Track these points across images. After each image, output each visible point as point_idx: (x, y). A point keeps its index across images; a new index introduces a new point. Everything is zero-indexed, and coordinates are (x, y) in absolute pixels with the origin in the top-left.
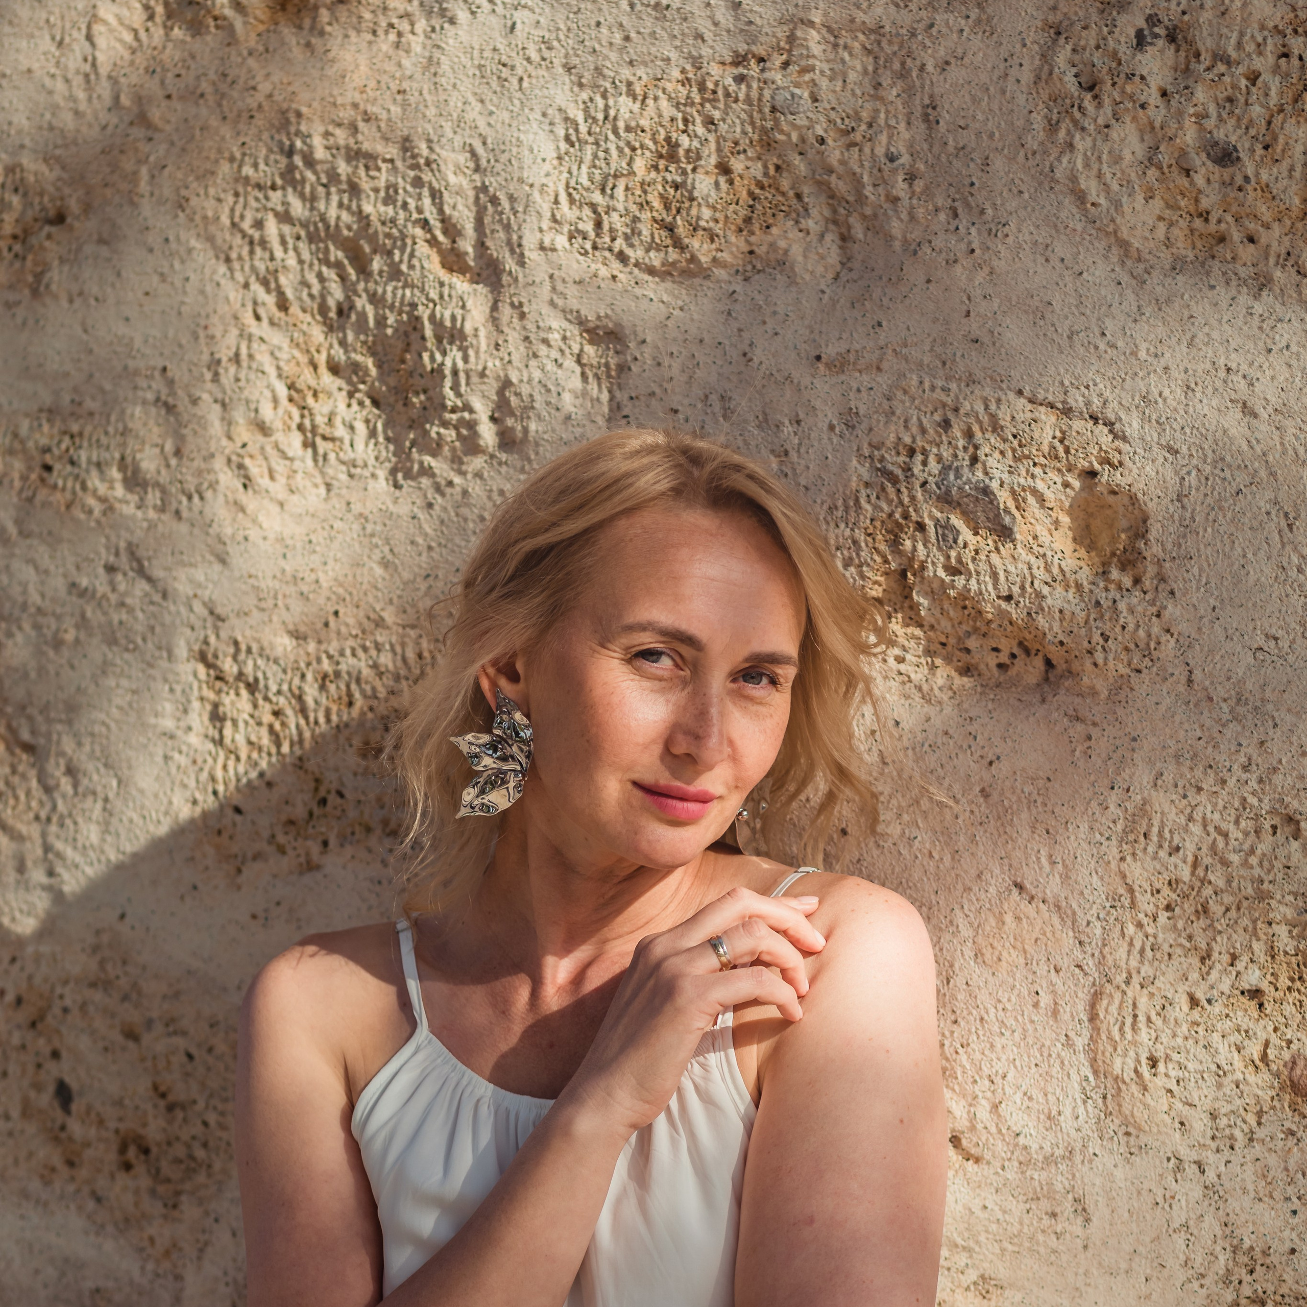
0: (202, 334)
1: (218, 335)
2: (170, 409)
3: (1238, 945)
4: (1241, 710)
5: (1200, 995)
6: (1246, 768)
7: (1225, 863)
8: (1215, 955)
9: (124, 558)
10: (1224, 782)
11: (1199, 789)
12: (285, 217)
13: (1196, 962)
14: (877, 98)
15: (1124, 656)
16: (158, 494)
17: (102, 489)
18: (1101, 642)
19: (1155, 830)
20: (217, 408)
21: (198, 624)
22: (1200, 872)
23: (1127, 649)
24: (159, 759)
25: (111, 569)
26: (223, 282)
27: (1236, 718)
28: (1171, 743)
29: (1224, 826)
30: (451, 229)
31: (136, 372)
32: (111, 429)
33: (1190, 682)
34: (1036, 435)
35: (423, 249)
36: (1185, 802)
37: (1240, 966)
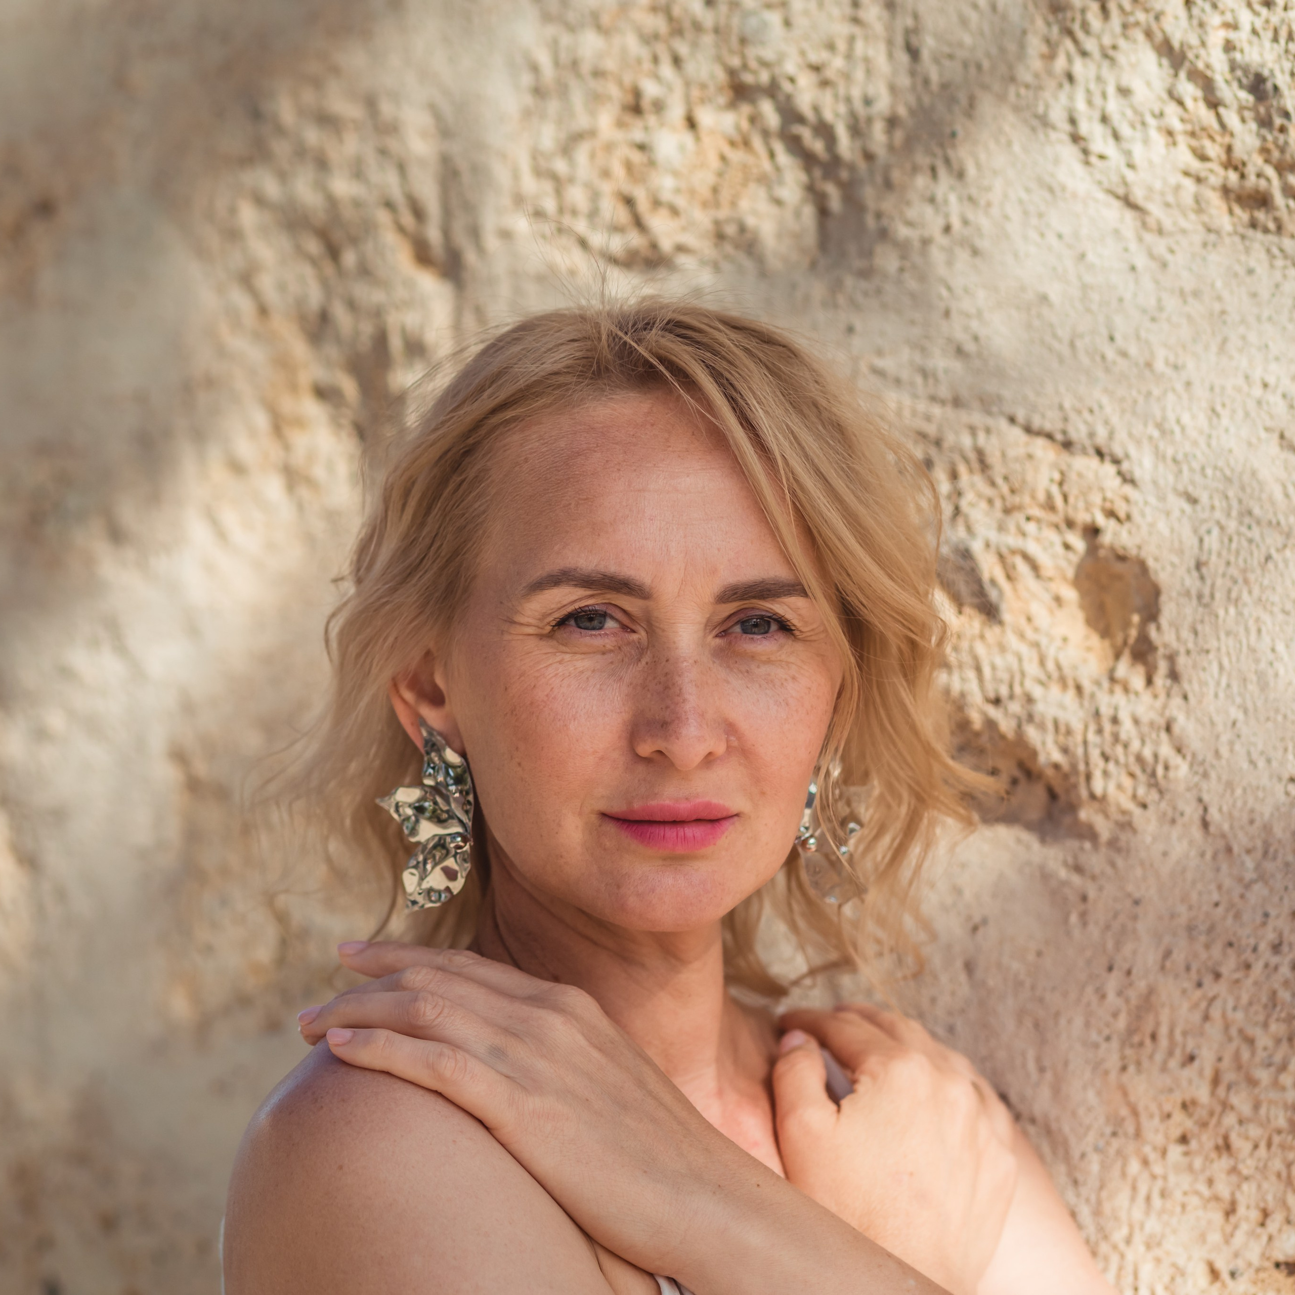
3: (1270, 1198)
4: (1269, 866)
5: (1223, 1267)
6: (1276, 948)
7: (1253, 1082)
8: (1241, 1210)
10: (1248, 966)
11: (1217, 976)
12: (259, 200)
13: (1217, 1217)
14: (856, 21)
15: (1127, 782)
18: (1101, 763)
19: (1163, 1031)
22: (1221, 1091)
23: (1132, 775)
27: (1262, 877)
28: (1182, 909)
29: (1251, 1031)
30: (418, 213)
33: (1205, 824)
34: (1029, 477)
35: (390, 238)
36: (1198, 993)
37: (1274, 1225)
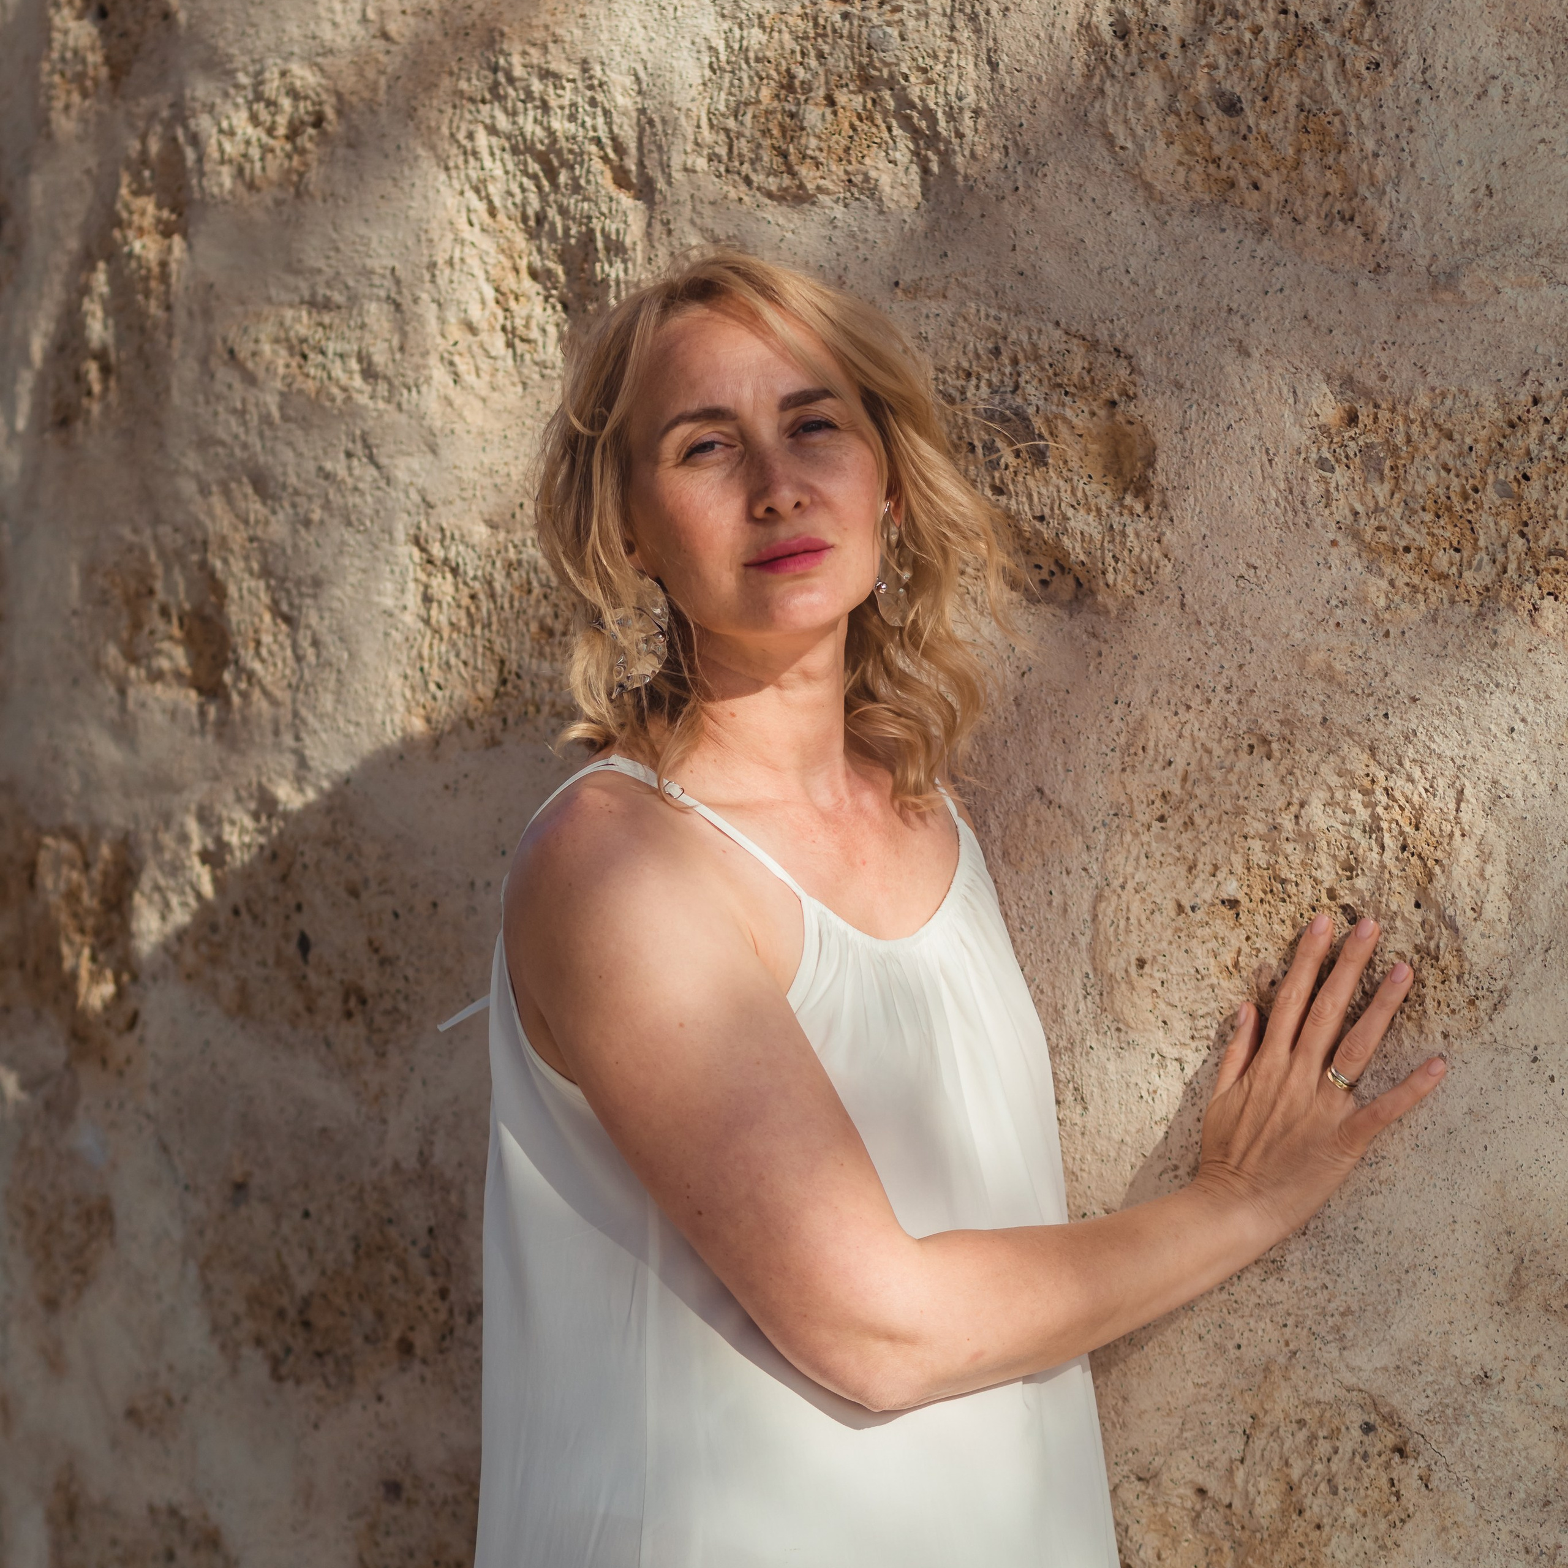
0: (423, 237)
1: (436, 238)
2: (398, 306)
3: (1219, 857)
4: (1225, 634)
5: (1187, 904)
6: (1228, 689)
7: (1210, 780)
8: (1200, 866)
9: (359, 445)
10: (1209, 701)
11: (1189, 707)
12: (492, 130)
13: (1182, 869)
14: (952, 39)
15: (1130, 577)
16: (386, 386)
17: (343, 378)
18: (1113, 563)
19: (1151, 744)
20: (434, 306)
21: (413, 510)
22: (1189, 785)
23: (1134, 571)
24: (380, 635)
25: (349, 455)
26: (442, 188)
27: (1220, 642)
28: (1166, 662)
29: (1209, 745)
30: (620, 149)
31: (372, 272)
32: (352, 323)
33: (1183, 605)
34: (1068, 365)
35: (597, 165)
36: (1176, 719)
37: (1221, 876)
